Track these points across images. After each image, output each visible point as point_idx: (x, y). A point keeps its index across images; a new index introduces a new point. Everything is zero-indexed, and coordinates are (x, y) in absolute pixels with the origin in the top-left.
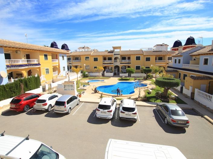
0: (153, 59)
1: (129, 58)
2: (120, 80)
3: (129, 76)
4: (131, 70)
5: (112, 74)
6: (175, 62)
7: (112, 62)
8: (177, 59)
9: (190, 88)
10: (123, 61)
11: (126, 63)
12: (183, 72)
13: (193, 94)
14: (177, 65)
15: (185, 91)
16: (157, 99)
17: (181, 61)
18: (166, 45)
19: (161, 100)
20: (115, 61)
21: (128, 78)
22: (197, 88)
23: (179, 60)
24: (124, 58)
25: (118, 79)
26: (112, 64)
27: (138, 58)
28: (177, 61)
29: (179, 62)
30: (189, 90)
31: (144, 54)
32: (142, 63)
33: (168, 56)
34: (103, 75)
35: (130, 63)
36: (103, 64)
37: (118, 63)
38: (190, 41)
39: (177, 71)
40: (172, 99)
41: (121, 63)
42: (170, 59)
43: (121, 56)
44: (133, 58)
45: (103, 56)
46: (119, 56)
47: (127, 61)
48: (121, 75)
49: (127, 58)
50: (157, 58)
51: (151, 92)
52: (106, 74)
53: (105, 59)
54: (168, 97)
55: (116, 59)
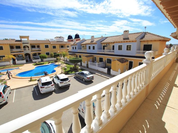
0: (57, 47)
1: (38, 47)
2: (35, 65)
3: (42, 61)
4: (44, 56)
5: (25, 61)
6: (73, 49)
7: (22, 51)
8: (74, 47)
9: (86, 62)
10: (34, 49)
11: (36, 51)
12: (78, 54)
13: (87, 65)
14: (75, 50)
15: (83, 64)
16: (72, 72)
17: (77, 48)
18: (63, 37)
19: (75, 72)
20: (24, 50)
21: (42, 63)
22: (89, 61)
23: (76, 48)
24: (33, 47)
25: (33, 65)
26: (23, 52)
27: (47, 47)
28: (74, 48)
29: (76, 49)
30: (85, 63)
31: (51, 43)
32: (50, 50)
33: (67, 45)
34: (14, 63)
35: (41, 51)
36: (11, 52)
37: (28, 51)
38: (77, 36)
39: (75, 54)
40: (80, 69)
41: (32, 51)
42: (68, 47)
44: (42, 47)
45: (10, 45)
47: (37, 49)
48: (34, 61)
49: (36, 46)
50: (60, 47)
51: (66, 68)
52: (17, 62)
53: (12, 47)
54: (77, 69)
55: (24, 47)
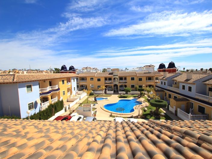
0: (144, 79)
1: (125, 79)
2: (120, 97)
3: (126, 93)
4: (128, 90)
5: (112, 92)
6: (162, 84)
7: (112, 82)
10: (121, 81)
11: (123, 83)
12: (168, 92)
13: (176, 111)
14: (163, 86)
15: (170, 109)
16: (151, 116)
17: (166, 84)
18: (153, 65)
19: (155, 117)
20: (114, 81)
21: (126, 95)
22: (179, 108)
23: (165, 83)
24: (121, 78)
25: (118, 96)
26: (112, 83)
27: (133, 79)
28: (163, 83)
29: (165, 84)
30: (173, 108)
31: (137, 76)
32: (136, 83)
33: (156, 77)
34: (105, 93)
35: (127, 83)
36: (105, 83)
37: (117, 83)
39: (163, 91)
40: (162, 116)
41: (119, 83)
42: (157, 79)
43: (119, 77)
44: (129, 79)
45: (105, 77)
46: (117, 77)
47: (124, 81)
48: (120, 92)
49: (124, 78)
50: (147, 79)
51: (146, 110)
52: (108, 92)
53: (106, 79)
54: (159, 114)
55: (114, 79)
